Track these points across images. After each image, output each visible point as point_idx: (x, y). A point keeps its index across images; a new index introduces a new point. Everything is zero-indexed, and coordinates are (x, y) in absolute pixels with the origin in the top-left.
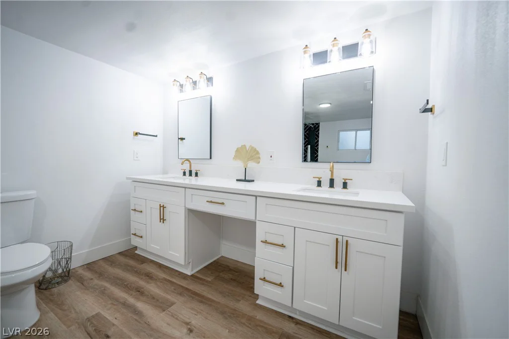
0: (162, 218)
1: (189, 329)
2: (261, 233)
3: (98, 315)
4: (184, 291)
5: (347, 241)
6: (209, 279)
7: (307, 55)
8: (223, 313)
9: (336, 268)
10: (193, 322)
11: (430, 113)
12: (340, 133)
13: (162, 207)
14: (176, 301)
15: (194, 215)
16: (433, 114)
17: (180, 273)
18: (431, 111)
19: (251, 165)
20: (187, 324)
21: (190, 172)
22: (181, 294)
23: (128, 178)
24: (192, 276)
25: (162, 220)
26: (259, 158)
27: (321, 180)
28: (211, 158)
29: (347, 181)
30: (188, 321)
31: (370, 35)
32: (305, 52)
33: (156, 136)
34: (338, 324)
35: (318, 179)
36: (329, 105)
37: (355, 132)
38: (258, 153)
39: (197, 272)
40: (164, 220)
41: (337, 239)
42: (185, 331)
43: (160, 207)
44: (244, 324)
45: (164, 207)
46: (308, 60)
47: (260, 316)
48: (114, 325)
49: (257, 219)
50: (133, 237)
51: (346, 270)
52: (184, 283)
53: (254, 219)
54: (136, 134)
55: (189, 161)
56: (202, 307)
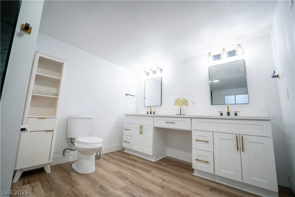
0: (141, 132)
1: (163, 180)
2: (195, 136)
3: (119, 171)
4: (154, 167)
5: (242, 136)
6: (165, 164)
7: (210, 57)
8: (177, 176)
9: (238, 150)
10: (164, 178)
11: (277, 78)
12: (225, 96)
13: (141, 127)
14: (152, 170)
15: (157, 130)
16: (279, 78)
17: (149, 161)
18: (278, 77)
19: (184, 107)
20: (161, 178)
21: (151, 112)
22: (153, 168)
23: (123, 114)
24: (155, 162)
25: (141, 133)
26: (188, 104)
27: (222, 113)
28: (161, 105)
29: (237, 113)
30: (162, 177)
31: (241, 47)
32: (209, 56)
33: (134, 96)
34: (242, 182)
35: (220, 113)
36: (218, 81)
37: (234, 96)
38: (187, 101)
39: (157, 161)
40: (142, 133)
41: (237, 136)
42: (162, 180)
43: (140, 126)
44: (190, 181)
45: (142, 127)
46: (211, 58)
47: (196, 179)
48: (128, 175)
49: (192, 129)
50: (124, 142)
51: (243, 151)
52: (153, 164)
53: (191, 129)
54: (127, 95)
55: (151, 107)
56: (165, 173)
